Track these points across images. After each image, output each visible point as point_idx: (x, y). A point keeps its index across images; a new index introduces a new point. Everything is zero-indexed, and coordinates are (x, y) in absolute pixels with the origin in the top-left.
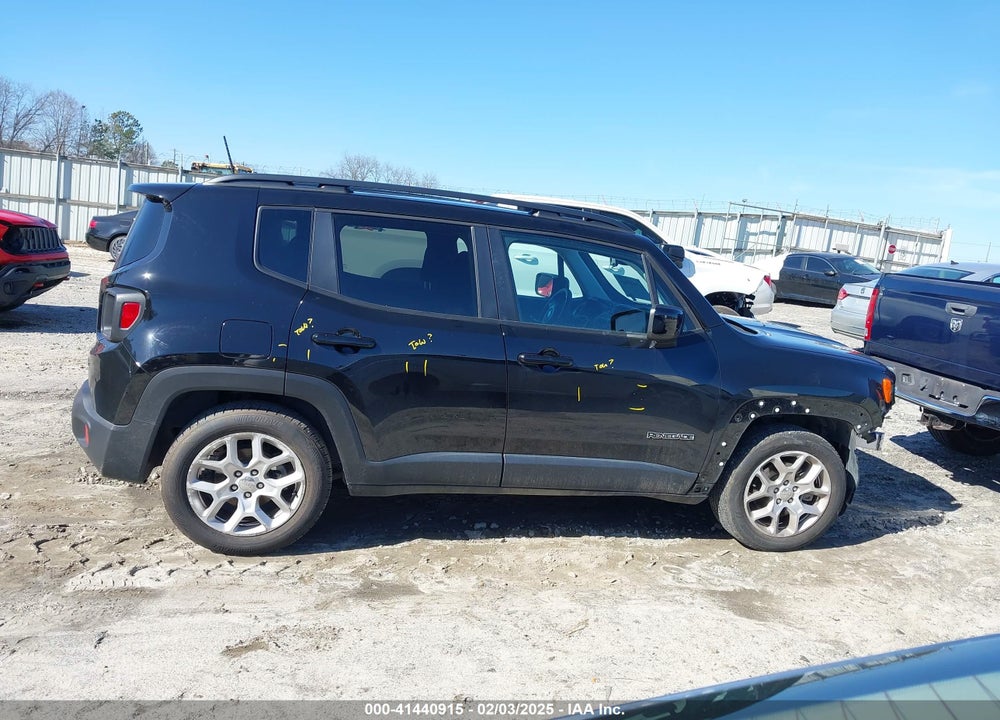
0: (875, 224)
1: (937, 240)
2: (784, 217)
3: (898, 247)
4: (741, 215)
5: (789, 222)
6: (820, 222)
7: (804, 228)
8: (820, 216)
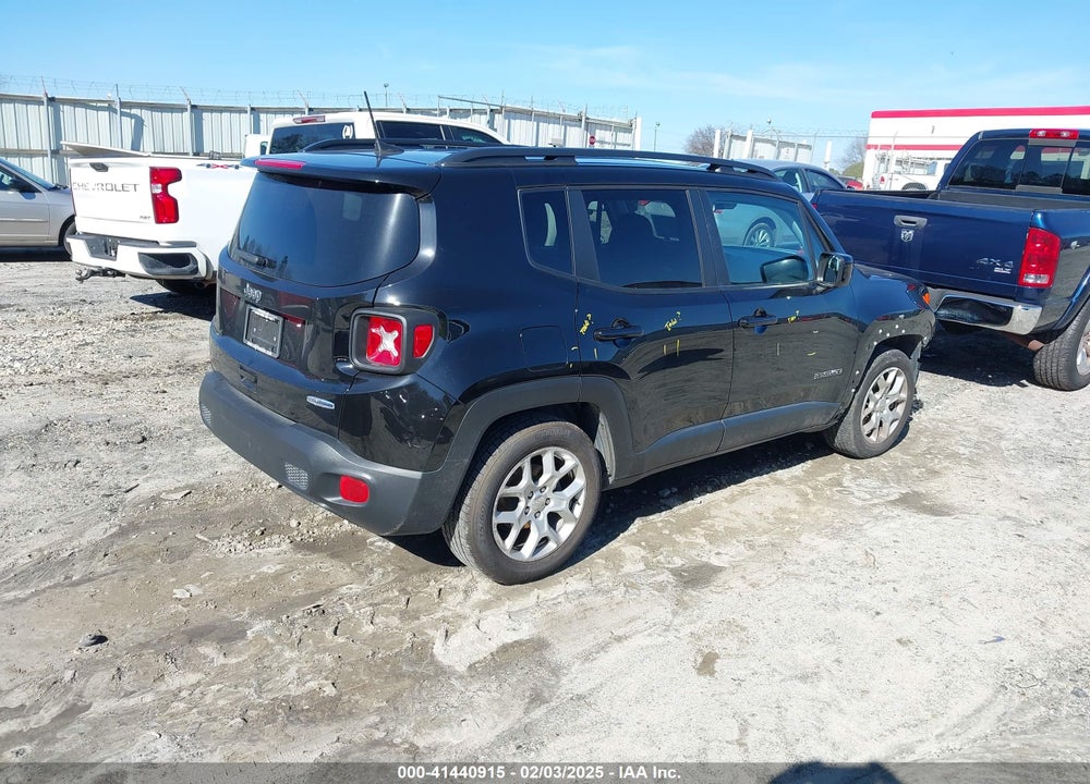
0: (575, 114)
1: (628, 129)
2: (492, 110)
3: (597, 138)
4: (451, 110)
5: (497, 116)
6: (526, 114)
7: (512, 121)
8: (525, 108)
